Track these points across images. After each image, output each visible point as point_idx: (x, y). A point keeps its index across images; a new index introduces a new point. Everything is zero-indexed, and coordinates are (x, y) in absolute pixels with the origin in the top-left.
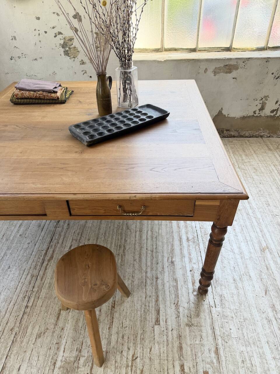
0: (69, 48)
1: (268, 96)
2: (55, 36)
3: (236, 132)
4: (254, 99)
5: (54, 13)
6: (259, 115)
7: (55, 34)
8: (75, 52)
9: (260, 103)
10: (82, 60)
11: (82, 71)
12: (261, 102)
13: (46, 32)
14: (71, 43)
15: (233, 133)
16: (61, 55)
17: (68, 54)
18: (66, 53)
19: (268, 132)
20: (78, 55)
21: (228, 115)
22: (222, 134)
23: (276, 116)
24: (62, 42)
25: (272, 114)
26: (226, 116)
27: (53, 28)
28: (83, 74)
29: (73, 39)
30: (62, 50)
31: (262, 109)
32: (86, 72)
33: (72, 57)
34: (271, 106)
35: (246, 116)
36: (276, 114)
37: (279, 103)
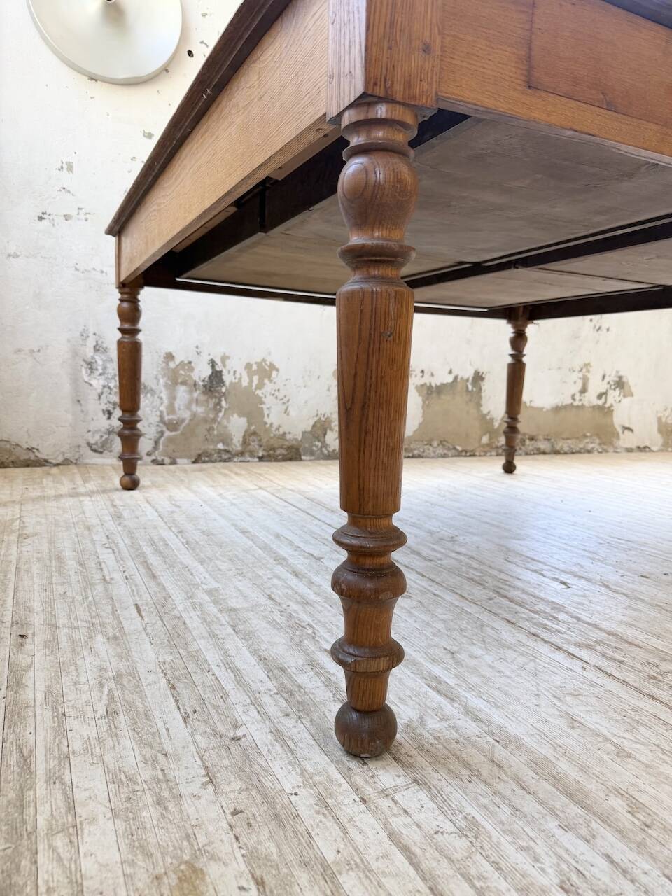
1: (589, 364)
3: (546, 442)
4: (570, 370)
6: (580, 404)
9: (580, 378)
12: (581, 375)
15: (543, 445)
19: (598, 441)
21: (531, 402)
22: (523, 448)
25: (600, 402)
26: (528, 404)
31: (584, 390)
34: (596, 386)
35: (560, 405)
36: (605, 403)
37: (607, 379)
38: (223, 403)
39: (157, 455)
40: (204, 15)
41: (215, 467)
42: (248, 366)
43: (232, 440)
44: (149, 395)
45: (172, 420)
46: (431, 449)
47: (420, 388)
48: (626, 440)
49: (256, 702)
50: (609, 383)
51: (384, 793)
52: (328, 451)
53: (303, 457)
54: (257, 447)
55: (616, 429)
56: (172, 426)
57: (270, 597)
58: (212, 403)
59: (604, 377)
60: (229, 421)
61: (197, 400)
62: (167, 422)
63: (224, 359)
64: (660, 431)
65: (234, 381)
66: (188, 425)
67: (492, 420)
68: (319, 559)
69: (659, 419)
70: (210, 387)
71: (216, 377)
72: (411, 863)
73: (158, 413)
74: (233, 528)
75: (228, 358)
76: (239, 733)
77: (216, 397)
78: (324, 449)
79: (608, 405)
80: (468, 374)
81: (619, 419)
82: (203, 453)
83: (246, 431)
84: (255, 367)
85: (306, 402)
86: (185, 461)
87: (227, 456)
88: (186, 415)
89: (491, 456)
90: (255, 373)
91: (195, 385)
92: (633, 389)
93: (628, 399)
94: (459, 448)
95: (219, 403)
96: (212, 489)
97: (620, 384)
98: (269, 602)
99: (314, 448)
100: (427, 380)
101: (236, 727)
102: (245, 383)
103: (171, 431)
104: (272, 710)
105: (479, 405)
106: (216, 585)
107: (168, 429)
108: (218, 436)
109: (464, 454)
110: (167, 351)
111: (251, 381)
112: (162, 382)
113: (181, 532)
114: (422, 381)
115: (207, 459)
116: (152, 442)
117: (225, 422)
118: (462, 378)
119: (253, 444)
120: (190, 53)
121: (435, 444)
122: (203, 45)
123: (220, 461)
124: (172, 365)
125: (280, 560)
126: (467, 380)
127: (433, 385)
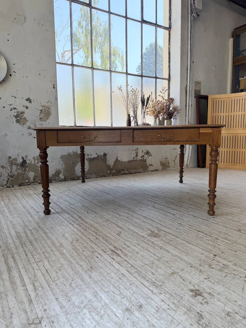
0: (21, 118)
1: (138, 148)
2: (11, 110)
3: (127, 171)
4: (132, 150)
5: (12, 96)
6: (136, 159)
7: (11, 109)
8: (24, 121)
10: (29, 126)
11: (28, 134)
12: (136, 152)
13: (4, 107)
14: (22, 115)
15: (126, 172)
16: (13, 122)
17: (19, 122)
18: (18, 121)
19: (142, 169)
20: (26, 123)
23: (144, 159)
24: (16, 114)
25: (142, 159)
26: (121, 161)
27: (10, 105)
28: (29, 136)
29: (24, 113)
30: (15, 119)
31: (137, 156)
32: (31, 134)
33: (22, 124)
34: (140, 154)
35: (130, 160)
36: (144, 158)
37: (144, 152)
38: (27, 169)
39: (8, 185)
40: (14, 64)
41: (25, 187)
42: (34, 158)
43: (30, 179)
44: (4, 169)
45: (12, 175)
46: (92, 175)
47: (87, 159)
48: (151, 168)
49: (12, 238)
50: (144, 153)
51: (26, 246)
52: (61, 179)
53: (53, 182)
54: (38, 180)
55: (148, 165)
56: (12, 176)
57: (23, 221)
58: (23, 169)
59: (143, 151)
60: (29, 174)
61: (19, 168)
62: (10, 176)
63: (26, 157)
64: (161, 165)
65: (29, 162)
66: (17, 176)
67: (110, 166)
68: (38, 212)
69: (161, 162)
70: (23, 165)
71: (24, 162)
72: (25, 252)
73: (8, 173)
74: (22, 206)
75: (28, 156)
76: (7, 242)
77: (24, 167)
78: (59, 179)
79: (145, 159)
80: (102, 154)
81: (148, 162)
82: (22, 183)
83: (34, 176)
84: (36, 158)
85: (52, 166)
86: (17, 186)
87: (29, 184)
88: (16, 173)
89: (111, 176)
90: (36, 159)
91: (18, 164)
92: (152, 154)
93: (151, 157)
94: (101, 175)
95: (26, 169)
96: (21, 195)
97: (148, 153)
98: (22, 222)
99: (56, 179)
100: (89, 157)
101: (7, 241)
102: (33, 162)
103: (12, 178)
104: (14, 238)
105: (106, 162)
106: (12, 220)
107: (11, 178)
108: (26, 178)
109: (102, 176)
110: (9, 156)
111: (35, 162)
112: (8, 164)
113: (9, 208)
114: (88, 157)
115: (23, 185)
116: (6, 181)
117: (28, 174)
118: (100, 155)
119: (37, 179)
120: (11, 75)
121: (93, 174)
122: (14, 72)
123: (27, 185)
124: (11, 160)
125: (29, 213)
126: (102, 156)
127: (92, 158)
